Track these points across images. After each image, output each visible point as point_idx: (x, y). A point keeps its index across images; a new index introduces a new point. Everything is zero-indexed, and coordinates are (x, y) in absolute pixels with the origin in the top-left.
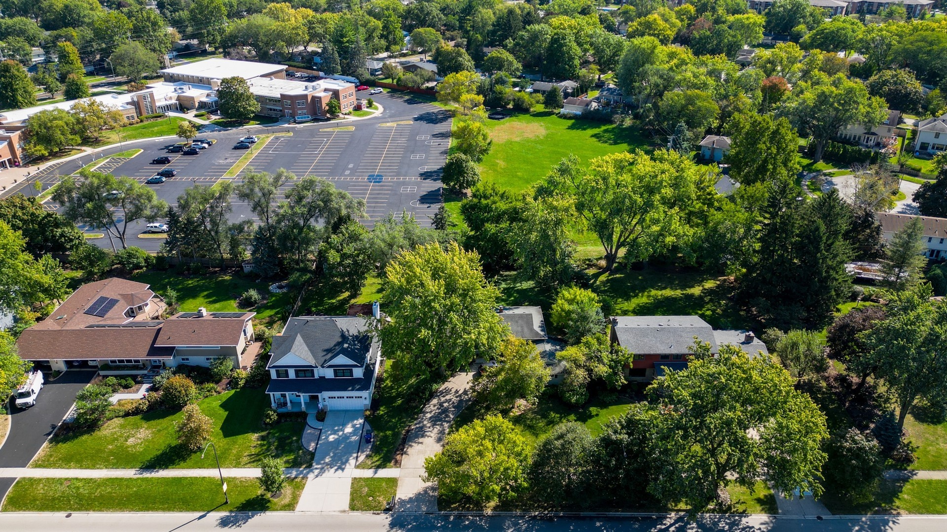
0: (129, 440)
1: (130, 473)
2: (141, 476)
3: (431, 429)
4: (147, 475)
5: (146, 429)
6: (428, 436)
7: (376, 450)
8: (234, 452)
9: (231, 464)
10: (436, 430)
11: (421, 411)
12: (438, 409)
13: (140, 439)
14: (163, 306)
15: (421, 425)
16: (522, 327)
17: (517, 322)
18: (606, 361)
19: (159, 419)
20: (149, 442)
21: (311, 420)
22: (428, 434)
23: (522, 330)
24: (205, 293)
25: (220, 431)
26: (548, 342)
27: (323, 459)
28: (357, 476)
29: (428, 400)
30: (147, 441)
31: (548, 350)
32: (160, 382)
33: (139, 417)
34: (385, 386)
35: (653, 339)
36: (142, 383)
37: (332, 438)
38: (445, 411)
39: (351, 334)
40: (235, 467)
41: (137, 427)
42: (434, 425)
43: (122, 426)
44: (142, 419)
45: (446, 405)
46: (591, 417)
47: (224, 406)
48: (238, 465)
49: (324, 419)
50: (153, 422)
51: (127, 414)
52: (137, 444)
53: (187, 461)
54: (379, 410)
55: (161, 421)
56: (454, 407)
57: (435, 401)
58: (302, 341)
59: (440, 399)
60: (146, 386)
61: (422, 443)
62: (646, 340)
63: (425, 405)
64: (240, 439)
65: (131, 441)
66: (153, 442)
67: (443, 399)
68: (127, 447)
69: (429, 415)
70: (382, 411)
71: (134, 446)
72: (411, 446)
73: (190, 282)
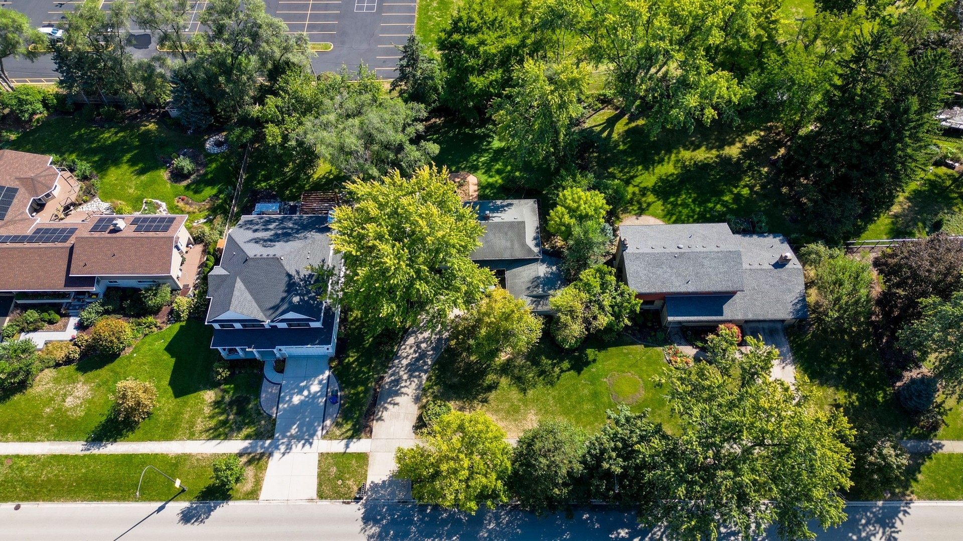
0: (67, 400)
1: (75, 448)
2: (88, 453)
3: (408, 383)
4: (95, 451)
5: (84, 383)
6: (405, 394)
7: (346, 415)
8: (186, 416)
9: (184, 434)
10: (414, 385)
11: (396, 356)
12: (415, 352)
13: (79, 398)
14: (77, 186)
15: (397, 377)
16: (512, 241)
17: (506, 234)
18: (608, 308)
19: (97, 369)
20: (89, 402)
21: (269, 373)
22: (403, 390)
23: (512, 245)
24: (129, 156)
25: (170, 389)
26: (543, 261)
27: (289, 428)
28: (324, 451)
29: (403, 339)
30: (86, 400)
31: (542, 275)
32: (88, 319)
33: (73, 367)
34: (355, 319)
35: (669, 270)
36: (67, 316)
37: (296, 399)
38: (423, 356)
39: (302, 276)
40: (189, 439)
41: (73, 380)
42: (411, 376)
43: (56, 381)
44: (77, 369)
45: (423, 345)
46: (587, 363)
47: (169, 349)
48: (191, 436)
49: (283, 370)
50: (91, 374)
51: (58, 365)
52: (77, 406)
53: (136, 431)
54: (348, 356)
55: (99, 371)
56: (433, 349)
57: (411, 340)
58: (243, 287)
59: (417, 337)
60: (73, 321)
61: (397, 404)
62: (659, 271)
63: (400, 346)
64: (191, 398)
65: (69, 402)
66: (94, 403)
67: (420, 337)
68: (66, 411)
69: (405, 362)
70: (352, 357)
71: (74, 409)
72: (386, 409)
73: (107, 135)
